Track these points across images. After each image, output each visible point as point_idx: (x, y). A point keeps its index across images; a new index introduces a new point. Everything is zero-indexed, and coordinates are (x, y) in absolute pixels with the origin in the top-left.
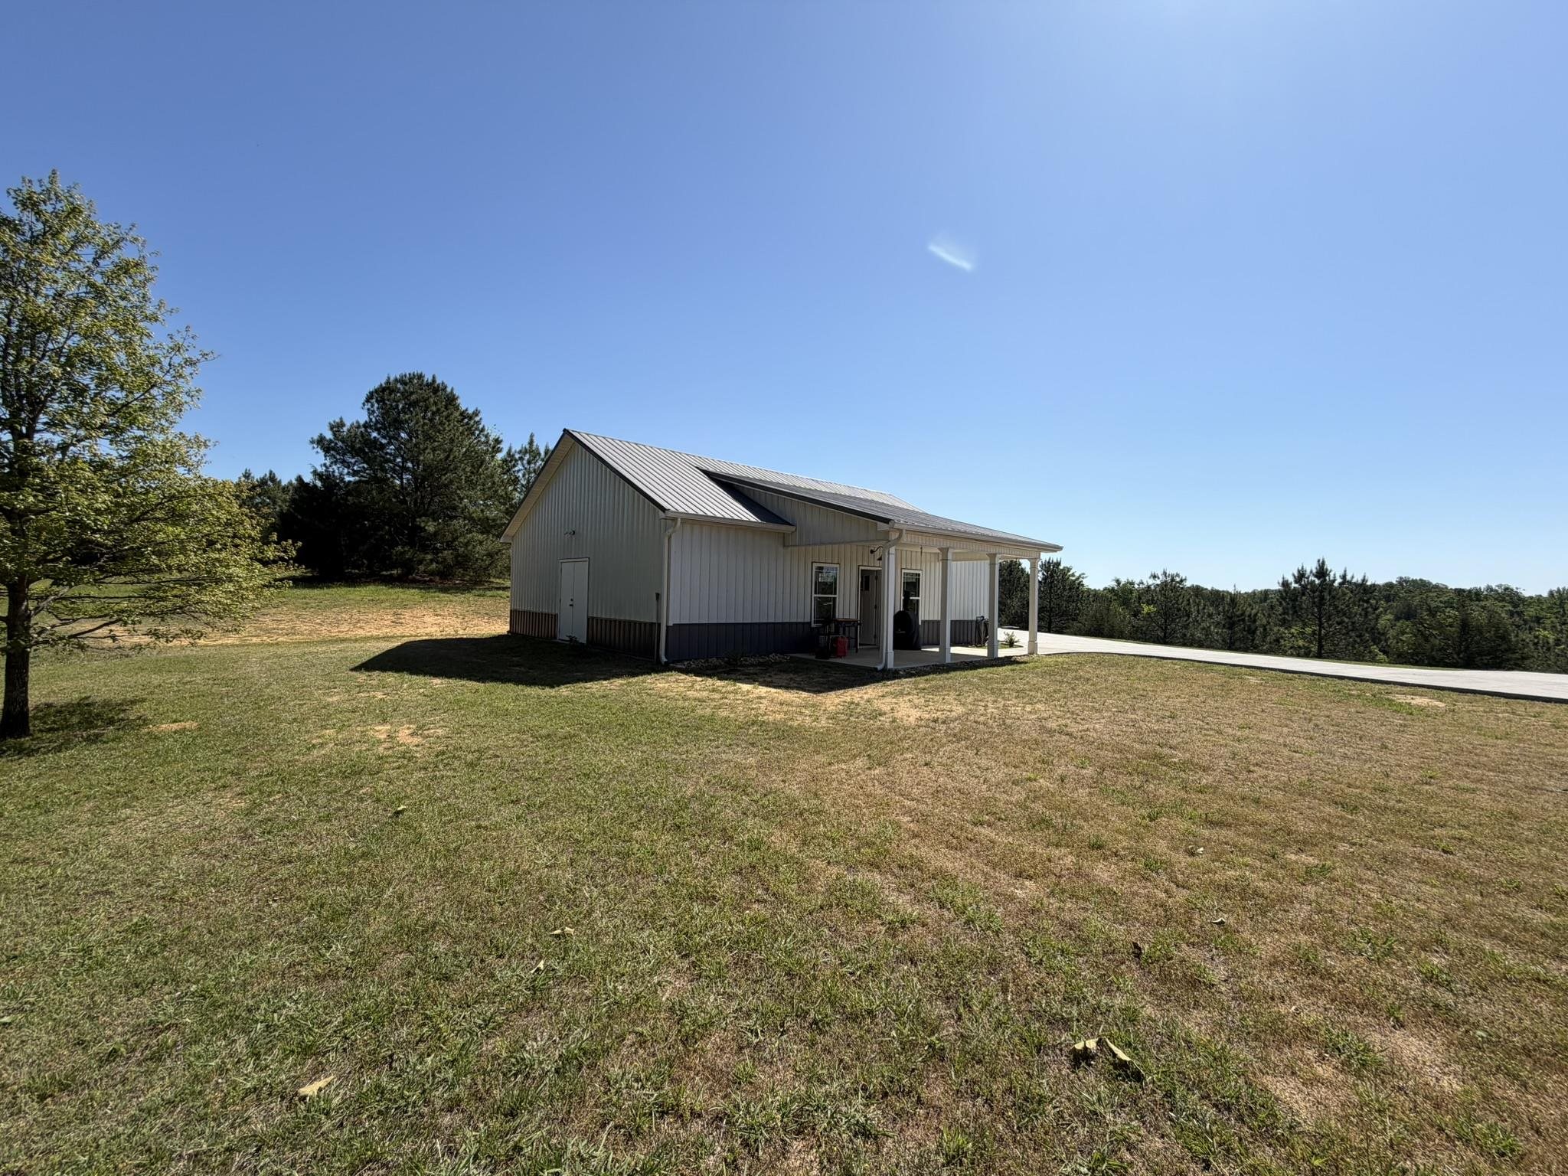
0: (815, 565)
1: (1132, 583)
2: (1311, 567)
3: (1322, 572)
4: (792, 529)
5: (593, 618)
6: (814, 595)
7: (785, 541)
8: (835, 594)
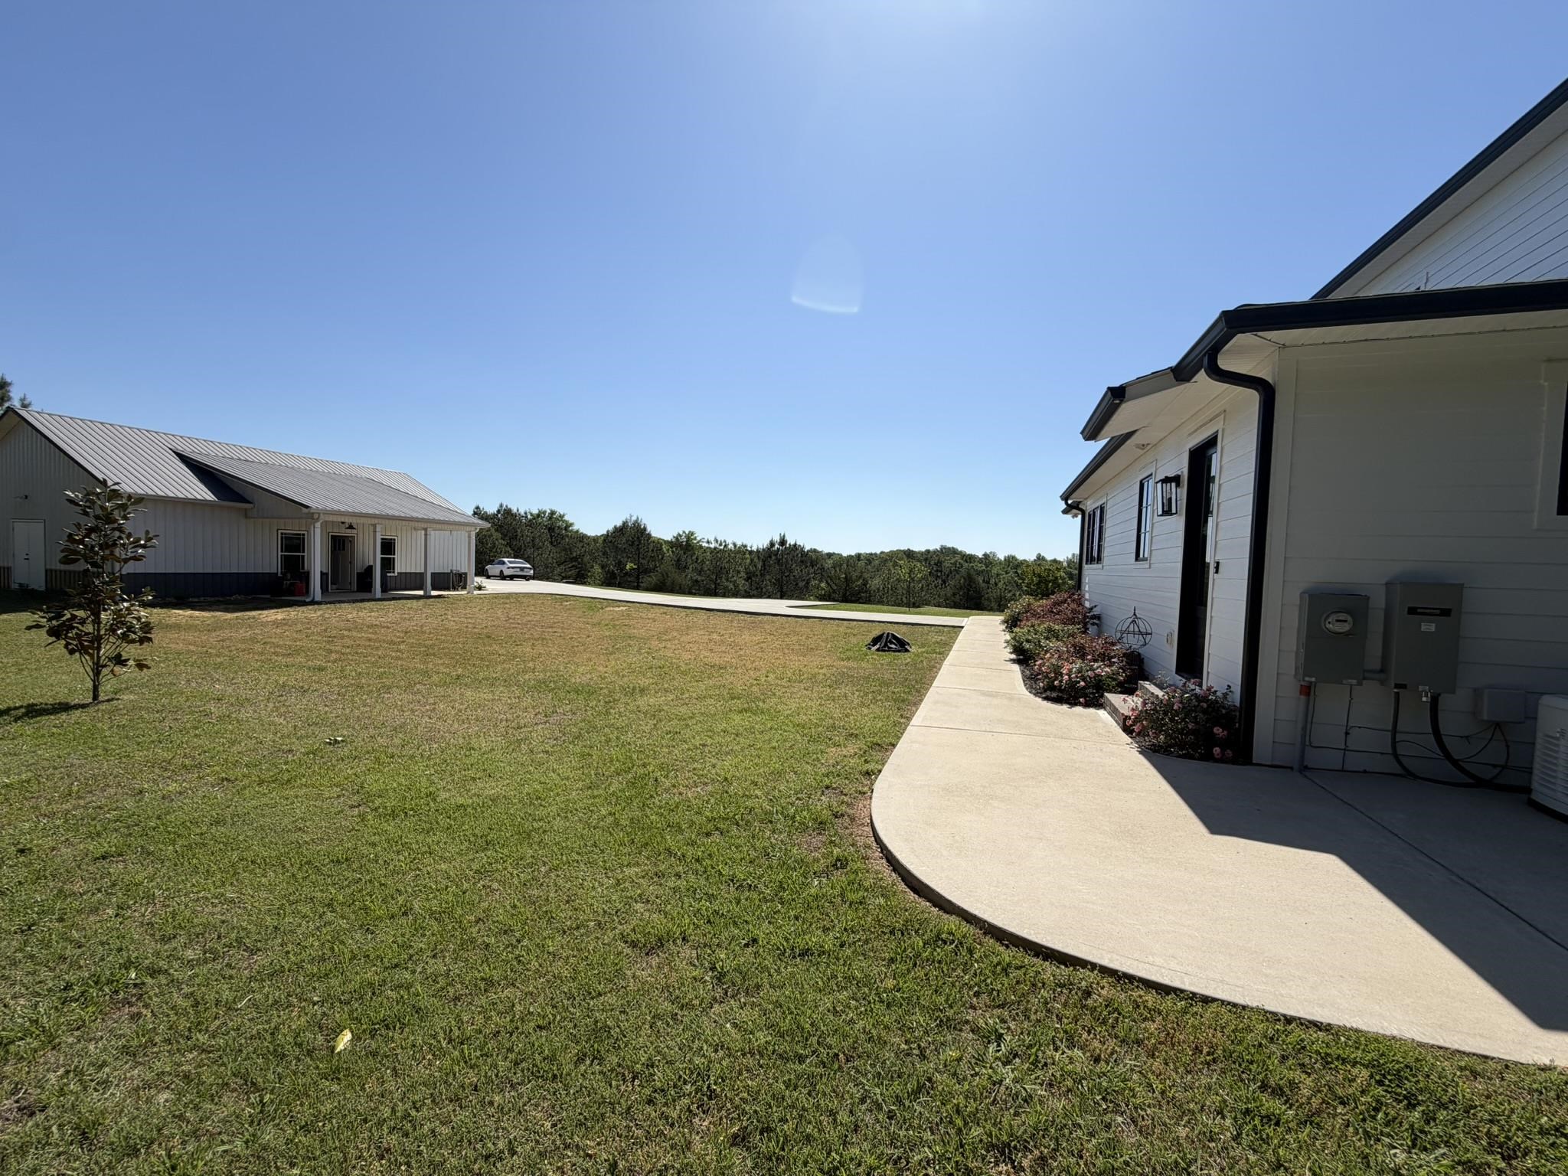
0: (280, 532)
1: (745, 546)
2: (777, 539)
3: (783, 542)
4: (252, 505)
5: (51, 570)
6: (280, 554)
7: (246, 515)
8: (304, 552)
